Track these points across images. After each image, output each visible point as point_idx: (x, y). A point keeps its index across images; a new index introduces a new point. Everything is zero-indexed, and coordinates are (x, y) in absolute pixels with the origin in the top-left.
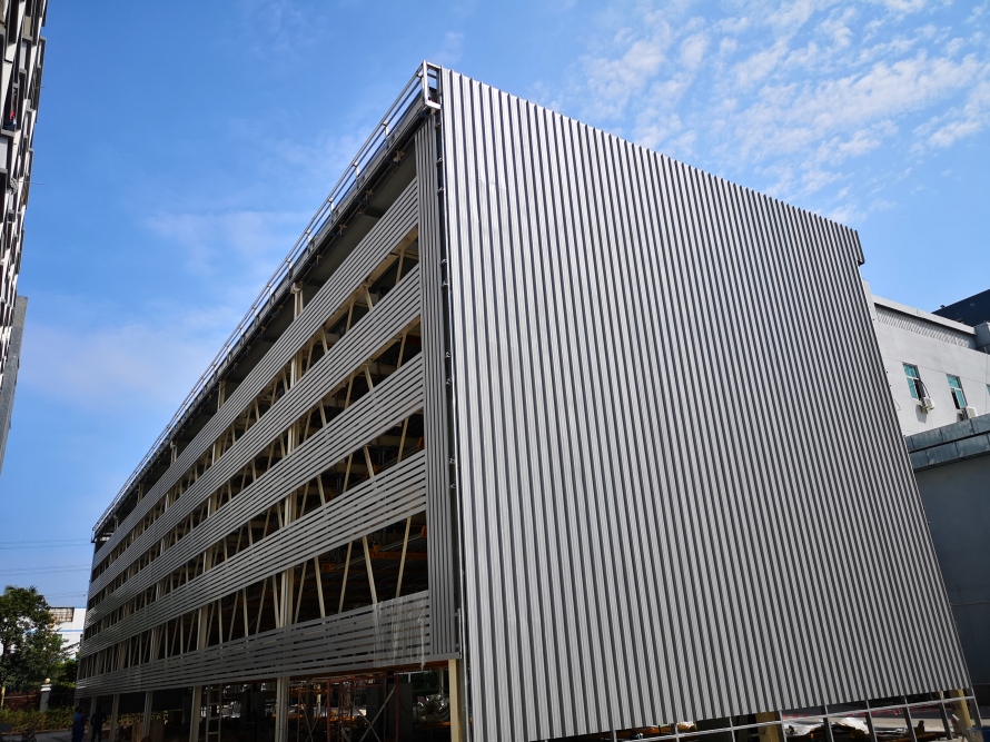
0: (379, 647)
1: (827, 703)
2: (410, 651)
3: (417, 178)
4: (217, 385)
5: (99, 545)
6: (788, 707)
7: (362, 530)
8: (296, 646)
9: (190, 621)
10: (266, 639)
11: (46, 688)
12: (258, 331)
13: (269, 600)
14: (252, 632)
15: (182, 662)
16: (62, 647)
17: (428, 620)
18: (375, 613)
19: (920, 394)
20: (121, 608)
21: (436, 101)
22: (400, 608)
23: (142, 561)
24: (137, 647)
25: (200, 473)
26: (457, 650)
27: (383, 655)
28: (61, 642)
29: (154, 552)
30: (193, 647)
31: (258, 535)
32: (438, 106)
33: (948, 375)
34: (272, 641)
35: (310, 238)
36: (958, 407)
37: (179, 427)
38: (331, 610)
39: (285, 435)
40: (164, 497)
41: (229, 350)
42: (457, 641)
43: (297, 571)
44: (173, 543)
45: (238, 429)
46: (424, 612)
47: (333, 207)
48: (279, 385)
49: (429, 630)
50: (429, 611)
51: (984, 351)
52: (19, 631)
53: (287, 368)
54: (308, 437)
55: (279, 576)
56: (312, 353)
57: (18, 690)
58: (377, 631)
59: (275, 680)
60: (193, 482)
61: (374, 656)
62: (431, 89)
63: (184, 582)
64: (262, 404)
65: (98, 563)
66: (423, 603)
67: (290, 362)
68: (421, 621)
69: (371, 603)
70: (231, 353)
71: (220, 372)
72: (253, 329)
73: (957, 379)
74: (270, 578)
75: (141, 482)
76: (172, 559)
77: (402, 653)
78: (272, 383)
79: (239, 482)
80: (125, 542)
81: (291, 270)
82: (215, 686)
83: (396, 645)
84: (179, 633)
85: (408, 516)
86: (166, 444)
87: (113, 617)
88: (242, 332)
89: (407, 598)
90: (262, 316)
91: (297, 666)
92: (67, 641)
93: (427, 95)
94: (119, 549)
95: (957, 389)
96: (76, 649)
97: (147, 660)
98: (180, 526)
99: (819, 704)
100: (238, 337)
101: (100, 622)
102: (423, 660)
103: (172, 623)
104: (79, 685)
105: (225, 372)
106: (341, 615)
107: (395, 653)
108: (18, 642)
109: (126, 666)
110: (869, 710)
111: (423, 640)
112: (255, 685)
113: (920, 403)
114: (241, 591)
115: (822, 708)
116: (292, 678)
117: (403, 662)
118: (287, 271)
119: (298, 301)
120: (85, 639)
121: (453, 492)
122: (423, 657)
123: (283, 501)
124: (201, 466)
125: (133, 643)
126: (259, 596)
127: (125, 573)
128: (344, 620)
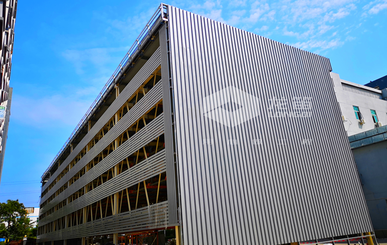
0: (150, 222)
1: (317, 238)
2: (161, 223)
3: (160, 47)
4: (87, 122)
5: (44, 184)
6: (302, 240)
7: (144, 179)
8: (120, 222)
9: (80, 212)
10: (109, 219)
11: (25, 239)
12: (103, 102)
13: (110, 204)
14: (103, 216)
15: (77, 228)
16: (30, 223)
17: (168, 212)
18: (149, 209)
19: (360, 118)
20: (53, 208)
21: (166, 18)
22: (158, 207)
23: (61, 190)
24: (60, 223)
25: (82, 156)
26: (178, 222)
27: (152, 225)
28: (29, 221)
29: (65, 186)
30: (82, 222)
31: (105, 180)
32: (167, 20)
33: (371, 110)
34: (111, 220)
35: (121, 68)
36: (375, 122)
37: (73, 138)
38: (133, 208)
39: (114, 142)
40: (69, 165)
41: (92, 109)
42: (178, 219)
43: (120, 193)
44: (73, 183)
45: (96, 139)
46: (166, 209)
47: (129, 56)
48: (111, 123)
49: (168, 215)
50: (168, 208)
51: (385, 100)
52: (14, 217)
53: (114, 117)
54: (123, 143)
55: (113, 195)
56: (123, 111)
57: (14, 240)
58: (149, 216)
59: (113, 234)
60: (79, 159)
61: (148, 225)
62: (164, 13)
63: (77, 198)
64: (105, 130)
65: (44, 190)
66: (166, 206)
67: (115, 114)
68: (166, 212)
69: (147, 205)
70: (92, 110)
71: (89, 117)
72: (100, 101)
73: (375, 111)
74: (110, 196)
75: (59, 159)
76: (73, 189)
77: (159, 224)
78: (108, 122)
79: (97, 160)
80: (54, 183)
81: (114, 79)
82: (90, 237)
83: (156, 221)
84: (76, 217)
85: (160, 173)
86: (69, 144)
87: (51, 211)
88: (97, 102)
89: (160, 204)
90: (104, 96)
91: (121, 229)
92: (32, 220)
93: (163, 16)
94: (52, 185)
95: (374, 115)
96: (36, 224)
97: (64, 228)
98: (75, 176)
99: (314, 239)
100: (95, 104)
101: (45, 213)
102: (166, 226)
103: (73, 213)
104: (38, 238)
105: (90, 118)
106: (136, 210)
107: (156, 224)
108: (14, 222)
109: (56, 230)
110: (333, 241)
111: (166, 219)
112: (105, 236)
113: (360, 121)
114: (99, 201)
115: (316, 240)
116: (119, 233)
117: (159, 227)
118: (113, 80)
119: (117, 91)
120: (40, 220)
121: (175, 164)
122: (166, 225)
123: (114, 167)
124: (82, 153)
125: (58, 221)
126: (106, 203)
127: (54, 194)
128: (137, 212)
